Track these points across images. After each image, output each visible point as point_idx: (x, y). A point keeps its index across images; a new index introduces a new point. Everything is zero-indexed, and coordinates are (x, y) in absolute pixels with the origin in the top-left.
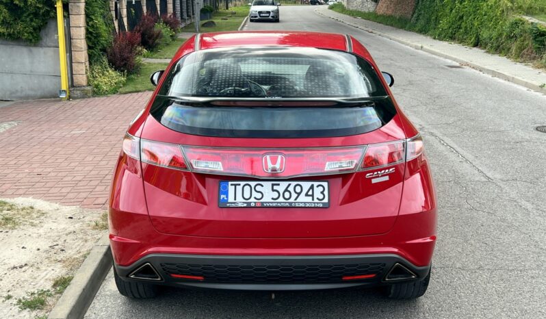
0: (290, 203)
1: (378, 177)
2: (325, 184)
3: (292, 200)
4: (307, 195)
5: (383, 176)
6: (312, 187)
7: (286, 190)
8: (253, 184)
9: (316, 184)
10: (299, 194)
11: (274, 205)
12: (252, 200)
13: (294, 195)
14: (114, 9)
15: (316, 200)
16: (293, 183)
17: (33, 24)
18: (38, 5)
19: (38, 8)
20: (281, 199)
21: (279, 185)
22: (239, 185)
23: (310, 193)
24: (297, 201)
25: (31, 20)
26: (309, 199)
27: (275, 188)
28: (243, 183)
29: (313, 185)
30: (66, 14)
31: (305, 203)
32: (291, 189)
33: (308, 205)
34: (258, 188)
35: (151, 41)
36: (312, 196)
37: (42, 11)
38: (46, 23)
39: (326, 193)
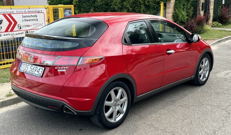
0: (32, 73)
1: (60, 69)
2: (43, 68)
3: (33, 72)
4: (37, 72)
5: (62, 69)
6: (40, 69)
7: (33, 69)
8: (27, 64)
9: (41, 68)
10: (36, 70)
11: (28, 73)
12: (25, 70)
13: (34, 71)
14: (201, 6)
15: (39, 74)
16: (36, 66)
17: (153, 12)
18: (154, 4)
19: (154, 6)
20: (31, 72)
21: (32, 66)
22: (25, 64)
23: (38, 71)
24: (34, 73)
25: (153, 10)
26: (37, 73)
27: (32, 67)
28: (26, 64)
29: (40, 68)
30: (165, 8)
31: (35, 74)
32: (34, 68)
33: (36, 75)
34: (28, 66)
35: (224, 20)
36: (39, 72)
37: (155, 7)
38: (159, 12)
39: (42, 72)
